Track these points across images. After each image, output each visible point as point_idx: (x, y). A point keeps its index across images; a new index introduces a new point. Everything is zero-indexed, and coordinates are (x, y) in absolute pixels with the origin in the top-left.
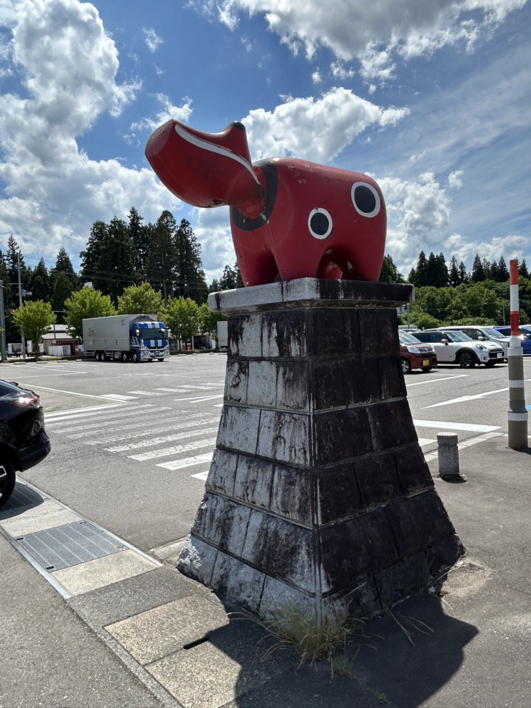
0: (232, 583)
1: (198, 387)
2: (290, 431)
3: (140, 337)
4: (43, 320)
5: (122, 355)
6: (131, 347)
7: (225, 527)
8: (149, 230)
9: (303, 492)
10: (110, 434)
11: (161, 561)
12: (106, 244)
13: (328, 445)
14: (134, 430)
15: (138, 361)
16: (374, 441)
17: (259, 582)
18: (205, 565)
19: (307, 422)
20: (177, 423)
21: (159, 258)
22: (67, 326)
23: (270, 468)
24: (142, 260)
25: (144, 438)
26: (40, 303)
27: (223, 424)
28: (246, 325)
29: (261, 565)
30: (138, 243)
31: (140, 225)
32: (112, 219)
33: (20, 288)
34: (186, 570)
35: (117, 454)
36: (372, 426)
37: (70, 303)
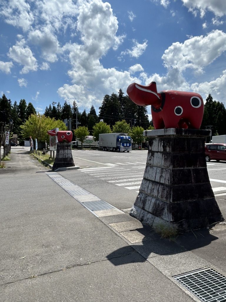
0: (145, 218)
1: (142, 163)
2: (165, 174)
3: (120, 142)
4: (85, 134)
5: (113, 149)
6: (117, 146)
7: (144, 202)
8: (126, 98)
9: (167, 192)
10: (109, 177)
11: (125, 212)
12: (109, 104)
13: (176, 179)
14: (117, 176)
15: (119, 152)
16: (193, 180)
17: (153, 218)
18: (138, 213)
19: (170, 172)
20: (133, 175)
21: (130, 110)
22: (93, 137)
23: (158, 185)
24: (123, 110)
25: (121, 179)
26: (84, 127)
27: (146, 172)
28: (154, 141)
29: (154, 213)
30: (122, 103)
31: (123, 96)
32: (112, 94)
33: (77, 121)
34: (132, 215)
35: (111, 183)
36: (192, 175)
37: (95, 128)
